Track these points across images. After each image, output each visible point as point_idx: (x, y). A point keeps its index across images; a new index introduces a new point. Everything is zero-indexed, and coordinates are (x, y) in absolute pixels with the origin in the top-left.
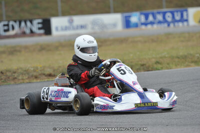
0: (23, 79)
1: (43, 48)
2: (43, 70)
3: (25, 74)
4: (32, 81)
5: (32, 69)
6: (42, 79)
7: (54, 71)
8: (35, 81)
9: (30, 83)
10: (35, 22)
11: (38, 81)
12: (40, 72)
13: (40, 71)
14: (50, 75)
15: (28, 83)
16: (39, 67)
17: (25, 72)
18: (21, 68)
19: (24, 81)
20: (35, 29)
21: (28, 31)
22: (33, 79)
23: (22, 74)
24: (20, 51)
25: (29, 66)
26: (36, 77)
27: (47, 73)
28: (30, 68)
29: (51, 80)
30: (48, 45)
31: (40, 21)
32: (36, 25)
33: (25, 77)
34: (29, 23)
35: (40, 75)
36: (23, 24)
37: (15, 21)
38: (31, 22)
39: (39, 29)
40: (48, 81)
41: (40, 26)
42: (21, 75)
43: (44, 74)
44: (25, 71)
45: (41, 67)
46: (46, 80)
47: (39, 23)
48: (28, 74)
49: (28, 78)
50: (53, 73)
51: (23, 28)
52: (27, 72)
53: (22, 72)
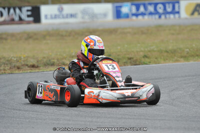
0: (4, 70)
1: (29, 37)
2: (27, 60)
3: (7, 64)
4: (15, 72)
5: (15, 59)
6: (25, 70)
7: (38, 61)
8: (17, 72)
9: (12, 73)
10: (24, 9)
11: (21, 72)
12: (23, 63)
13: (23, 61)
14: (33, 66)
15: (9, 74)
16: (22, 57)
17: (7, 62)
18: (4, 58)
19: (6, 72)
20: (24, 17)
21: (17, 19)
22: (15, 70)
23: (4, 64)
24: (6, 39)
25: (12, 56)
26: (18, 68)
27: (30, 63)
28: (13, 58)
29: (33, 71)
30: (35, 34)
31: (30, 8)
32: (25, 13)
33: (7, 68)
34: (18, 11)
35: (23, 65)
36: (12, 11)
37: (4, 8)
38: (20, 9)
39: (28, 16)
40: (30, 72)
41: (29, 13)
42: (3, 66)
43: (27, 65)
44: (8, 60)
45: (24, 57)
46: (29, 71)
47: (28, 11)
48: (10, 64)
49: (10, 68)
50: (36, 64)
51: (12, 15)
52: (9, 62)
53: (4, 62)
